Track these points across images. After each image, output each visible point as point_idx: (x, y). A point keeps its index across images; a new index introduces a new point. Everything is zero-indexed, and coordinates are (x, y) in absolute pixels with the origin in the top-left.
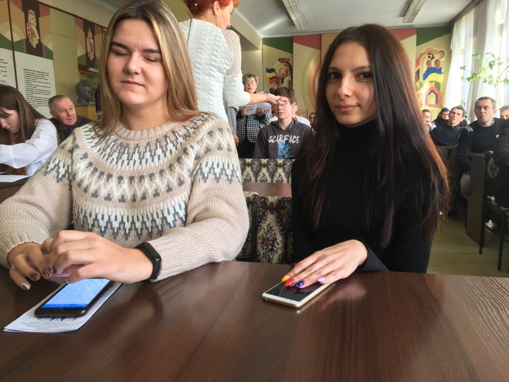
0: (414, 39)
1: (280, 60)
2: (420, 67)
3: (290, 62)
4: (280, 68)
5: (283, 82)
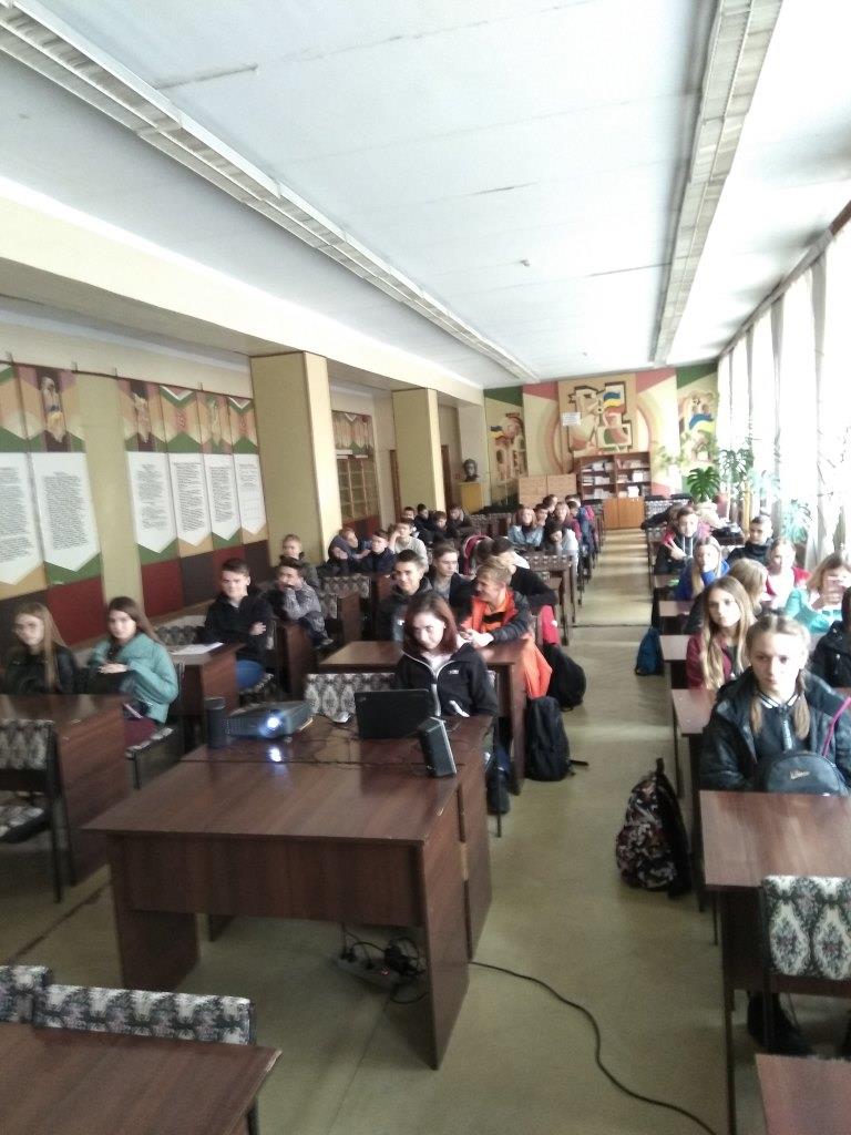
0: (673, 381)
2: (683, 414)
3: (520, 417)
4: (508, 426)
5: (512, 442)
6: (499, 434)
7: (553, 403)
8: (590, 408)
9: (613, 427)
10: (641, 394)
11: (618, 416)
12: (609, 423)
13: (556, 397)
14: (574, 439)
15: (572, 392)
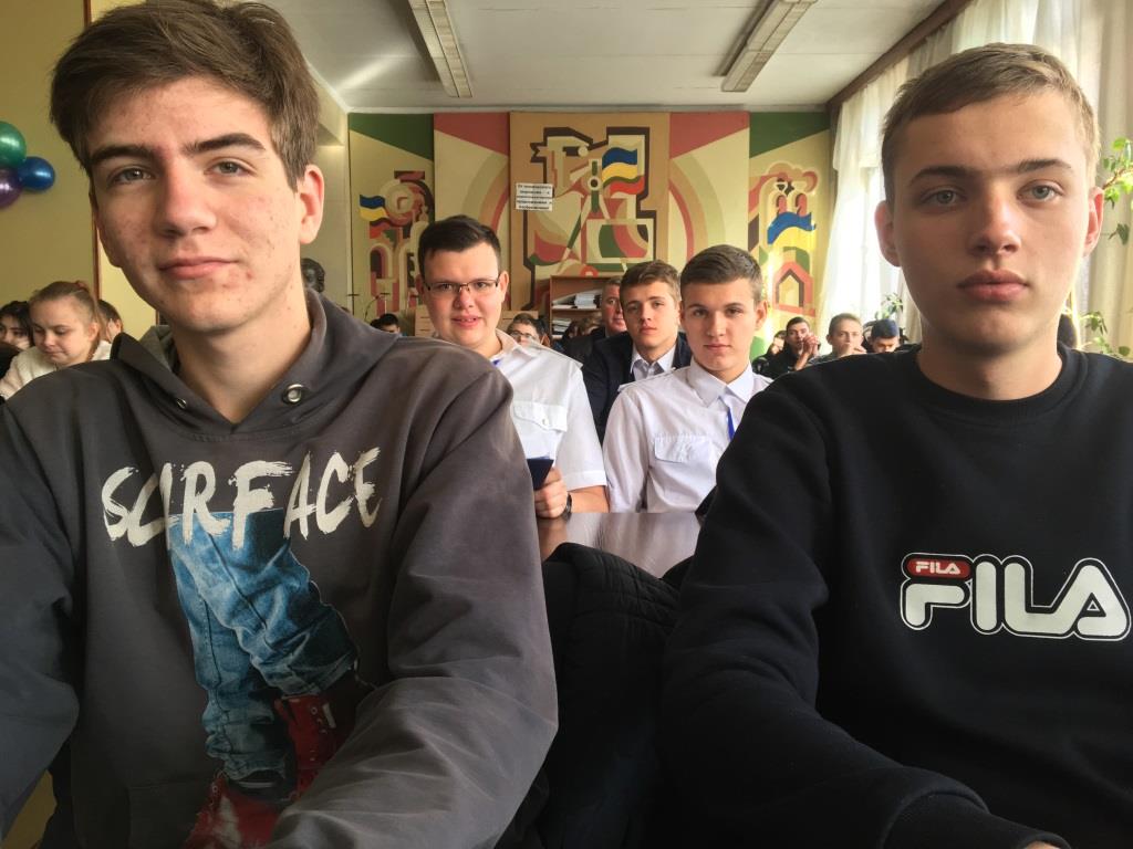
0: (743, 137)
1: (398, 174)
2: (759, 210)
3: (427, 182)
4: (399, 197)
5: (407, 235)
6: (379, 213)
7: (500, 159)
8: (574, 178)
9: (619, 221)
10: (679, 160)
11: (631, 200)
12: (613, 212)
13: (505, 147)
14: (538, 240)
15: (541, 140)
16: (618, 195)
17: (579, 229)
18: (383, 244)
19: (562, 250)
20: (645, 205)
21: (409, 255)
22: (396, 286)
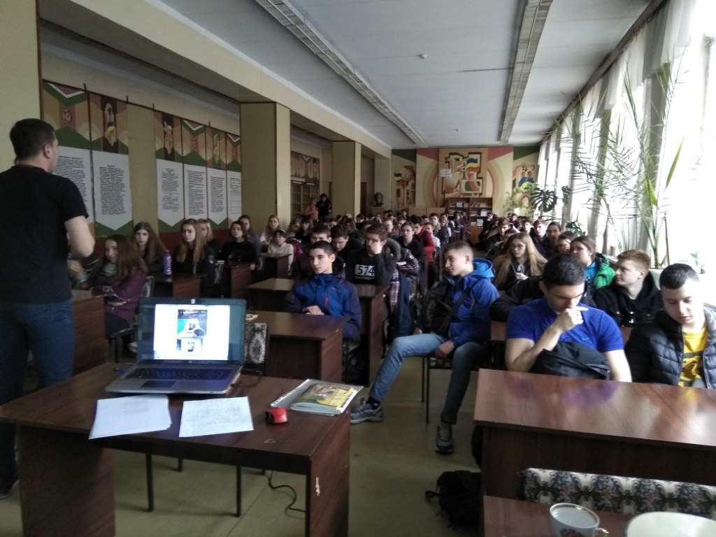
0: (511, 155)
1: (405, 167)
2: (516, 177)
3: (414, 169)
4: (406, 174)
5: (407, 184)
6: (399, 178)
7: (435, 162)
8: (458, 167)
9: (471, 180)
10: (490, 162)
11: (475, 174)
12: (469, 178)
13: (437, 158)
14: (446, 186)
15: (448, 156)
16: (471, 172)
17: (459, 183)
18: (401, 187)
19: (453, 189)
20: (480, 175)
21: (408, 191)
22: (403, 200)
